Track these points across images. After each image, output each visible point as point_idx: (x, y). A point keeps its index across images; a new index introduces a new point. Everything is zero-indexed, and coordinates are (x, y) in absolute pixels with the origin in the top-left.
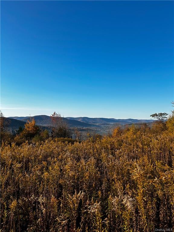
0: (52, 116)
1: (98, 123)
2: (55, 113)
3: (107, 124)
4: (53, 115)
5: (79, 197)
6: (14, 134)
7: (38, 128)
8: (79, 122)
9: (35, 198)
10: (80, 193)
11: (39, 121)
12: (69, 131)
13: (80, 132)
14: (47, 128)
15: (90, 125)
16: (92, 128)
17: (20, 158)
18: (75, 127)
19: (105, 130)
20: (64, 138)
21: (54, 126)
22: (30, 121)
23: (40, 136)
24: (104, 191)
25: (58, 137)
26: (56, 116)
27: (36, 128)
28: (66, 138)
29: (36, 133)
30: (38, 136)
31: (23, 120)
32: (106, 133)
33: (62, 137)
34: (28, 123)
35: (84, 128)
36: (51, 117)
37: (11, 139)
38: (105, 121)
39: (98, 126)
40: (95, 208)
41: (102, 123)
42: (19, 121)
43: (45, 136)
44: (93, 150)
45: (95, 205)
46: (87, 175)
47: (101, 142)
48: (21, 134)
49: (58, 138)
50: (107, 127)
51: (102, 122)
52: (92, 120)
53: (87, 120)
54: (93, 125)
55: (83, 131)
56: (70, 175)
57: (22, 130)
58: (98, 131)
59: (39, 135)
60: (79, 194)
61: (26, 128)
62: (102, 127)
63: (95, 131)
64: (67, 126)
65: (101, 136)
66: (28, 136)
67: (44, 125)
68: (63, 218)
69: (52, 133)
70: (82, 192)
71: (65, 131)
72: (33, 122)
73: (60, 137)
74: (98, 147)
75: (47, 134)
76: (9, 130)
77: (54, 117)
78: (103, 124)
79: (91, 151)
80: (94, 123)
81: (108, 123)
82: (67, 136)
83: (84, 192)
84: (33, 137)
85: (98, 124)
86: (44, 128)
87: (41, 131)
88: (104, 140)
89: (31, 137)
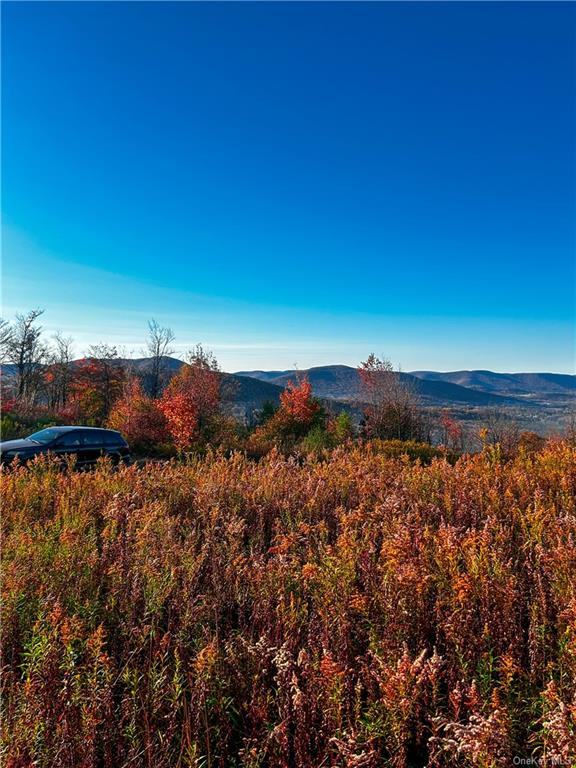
0: (362, 366)
1: (531, 392)
2: (371, 359)
3: (565, 397)
4: (366, 366)
5: (418, 672)
6: (251, 423)
7: (319, 408)
8: (460, 388)
9: (268, 650)
10: (420, 659)
11: (325, 385)
12: (419, 419)
13: (461, 422)
14: (347, 407)
15: (500, 400)
16: (505, 409)
17: (250, 500)
18: (445, 404)
19: (555, 419)
20: (404, 440)
21: (371, 402)
22: (296, 384)
23: (326, 432)
24: (531, 652)
25: (382, 438)
26: (375, 366)
27: (313, 408)
28: (408, 443)
29: (314, 423)
30: (318, 432)
31: (277, 382)
32: (561, 428)
33: (397, 438)
34: (290, 392)
35: (476, 409)
36: (361, 370)
37: (240, 439)
38: (557, 386)
39: (530, 404)
40: (471, 734)
41: (545, 393)
42: (265, 382)
43: (340, 433)
44: (501, 491)
45: (474, 722)
46: (462, 588)
47: (533, 460)
48: (270, 424)
49: (384, 439)
50: (564, 407)
51: (544, 389)
52: (509, 381)
53: (486, 380)
54: (510, 398)
55: (472, 419)
56: (400, 578)
57: (273, 413)
58: (530, 420)
59: (323, 429)
60: (417, 663)
61: (283, 404)
62: (545, 406)
63: (518, 419)
64: (414, 401)
65: (539, 439)
66: (289, 433)
67: (339, 398)
68: (352, 741)
69: (363, 423)
70: (429, 655)
71: (407, 419)
72: (304, 389)
73: (390, 439)
74: (520, 479)
75: (348, 426)
76: (238, 411)
77: (369, 373)
78: (549, 397)
79: (493, 493)
80: (517, 391)
81: (571, 393)
82: (415, 435)
83: (440, 653)
84: (305, 434)
85: (529, 395)
86: (339, 406)
87: (328, 415)
88: (546, 457)
89: (297, 435)
